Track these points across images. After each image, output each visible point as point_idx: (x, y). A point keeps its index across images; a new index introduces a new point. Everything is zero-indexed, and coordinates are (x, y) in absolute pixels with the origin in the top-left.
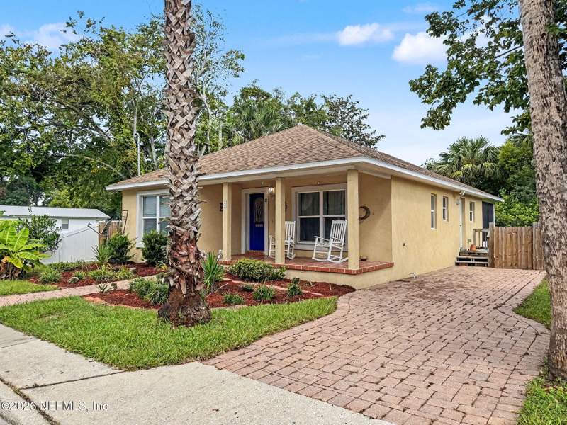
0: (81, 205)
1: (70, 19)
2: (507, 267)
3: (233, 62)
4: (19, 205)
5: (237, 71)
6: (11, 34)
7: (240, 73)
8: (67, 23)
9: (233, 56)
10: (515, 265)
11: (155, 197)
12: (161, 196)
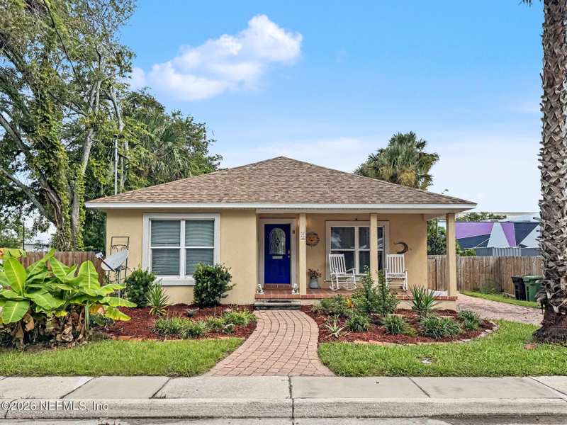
12: (187, 222)
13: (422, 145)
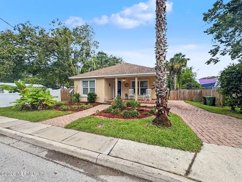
0: (35, 83)
1: (54, 20)
2: (172, 100)
3: (96, 44)
4: (10, 83)
5: (97, 47)
6: (28, 21)
7: (98, 47)
8: (52, 22)
9: (95, 42)
10: (174, 99)
11: (88, 81)
12: (90, 81)
13: (184, 56)
